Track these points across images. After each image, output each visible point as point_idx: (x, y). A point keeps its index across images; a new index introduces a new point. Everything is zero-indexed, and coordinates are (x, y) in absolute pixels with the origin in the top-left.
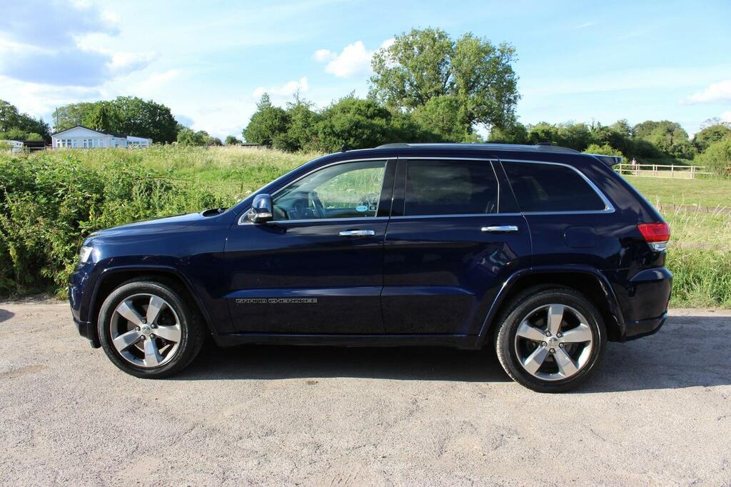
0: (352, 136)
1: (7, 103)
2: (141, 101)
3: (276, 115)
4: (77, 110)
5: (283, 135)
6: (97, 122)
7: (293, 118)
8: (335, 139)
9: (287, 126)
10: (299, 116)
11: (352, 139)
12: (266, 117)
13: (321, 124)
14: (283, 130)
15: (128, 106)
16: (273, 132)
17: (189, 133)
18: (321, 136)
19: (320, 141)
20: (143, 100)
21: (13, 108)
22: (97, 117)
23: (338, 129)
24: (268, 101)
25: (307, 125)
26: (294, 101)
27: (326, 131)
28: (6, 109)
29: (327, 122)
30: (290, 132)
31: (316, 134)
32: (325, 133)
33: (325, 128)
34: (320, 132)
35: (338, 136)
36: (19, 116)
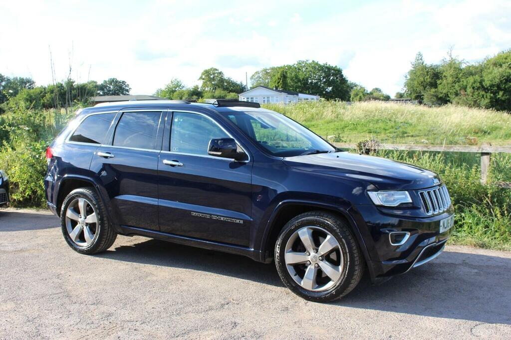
0: (502, 90)
1: (216, 70)
2: (317, 64)
3: (427, 72)
4: (269, 73)
5: (433, 90)
6: (278, 83)
7: (444, 74)
8: (483, 93)
9: (438, 82)
10: (452, 72)
11: (501, 93)
12: (418, 74)
13: (471, 79)
14: (434, 85)
15: (307, 68)
16: (425, 88)
17: (362, 90)
18: (469, 90)
19: (468, 95)
20: (319, 63)
21: (220, 73)
22: (279, 79)
23: (487, 83)
24: (421, 59)
25: (457, 80)
26: (448, 59)
27: (474, 85)
28: (216, 75)
29: (477, 77)
30: (440, 87)
31: (465, 88)
32: (473, 88)
33: (475, 82)
34: (468, 86)
35: (486, 90)
36: (225, 79)
